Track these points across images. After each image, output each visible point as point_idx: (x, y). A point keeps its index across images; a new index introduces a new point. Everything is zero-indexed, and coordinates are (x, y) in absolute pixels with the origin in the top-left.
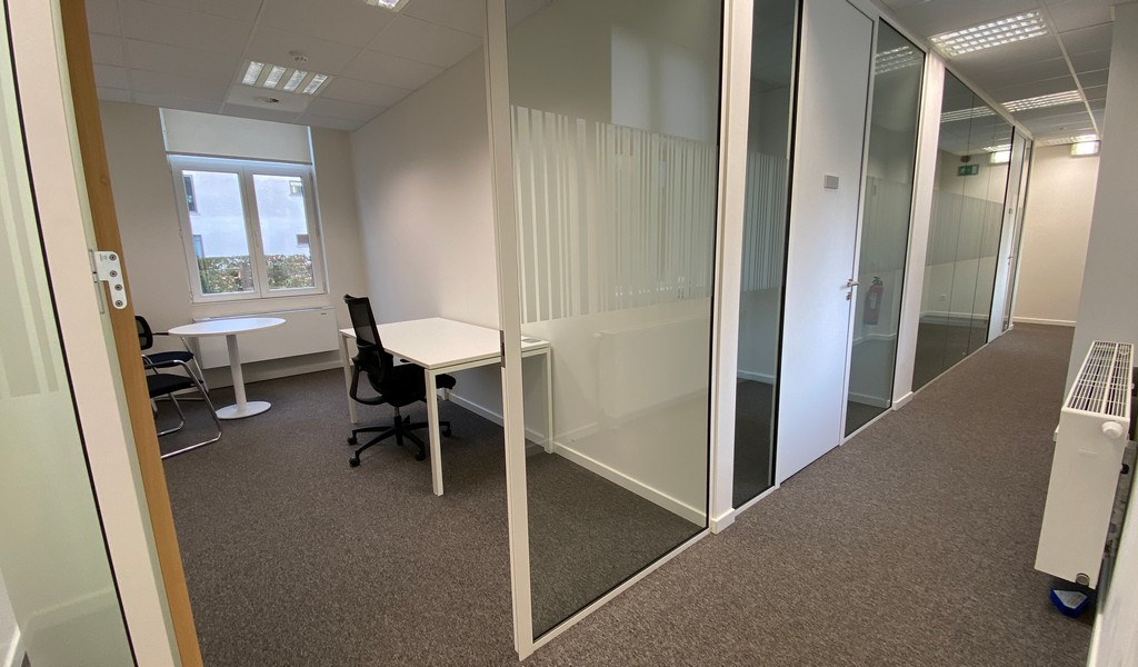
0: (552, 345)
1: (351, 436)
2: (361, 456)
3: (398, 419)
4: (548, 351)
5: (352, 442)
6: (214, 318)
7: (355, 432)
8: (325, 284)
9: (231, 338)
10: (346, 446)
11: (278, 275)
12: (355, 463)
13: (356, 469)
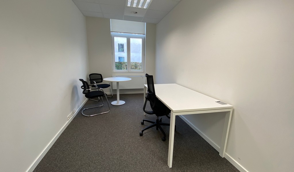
0: (234, 108)
1: (142, 122)
2: (144, 132)
3: (157, 120)
4: (231, 111)
5: (143, 124)
6: (117, 76)
7: (144, 120)
8: (144, 69)
9: (118, 83)
10: (140, 125)
11: (136, 66)
12: (141, 135)
13: (141, 137)
